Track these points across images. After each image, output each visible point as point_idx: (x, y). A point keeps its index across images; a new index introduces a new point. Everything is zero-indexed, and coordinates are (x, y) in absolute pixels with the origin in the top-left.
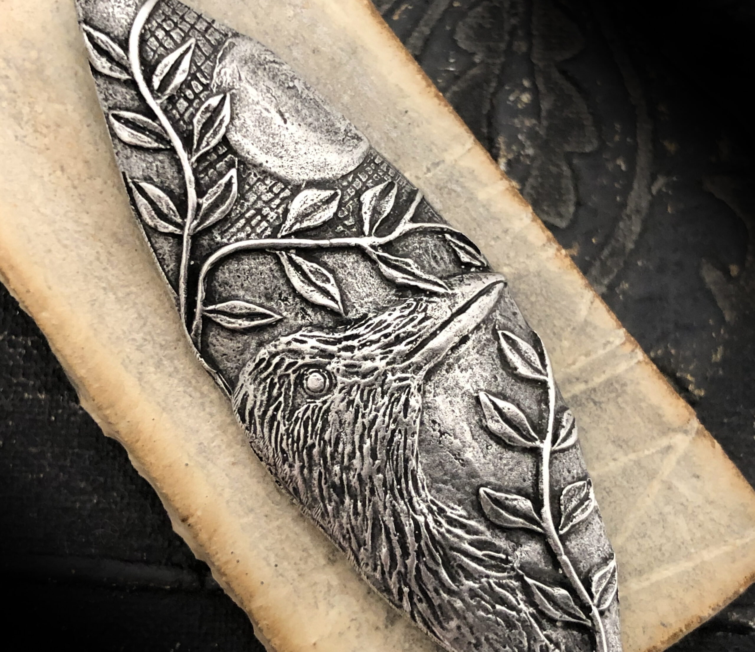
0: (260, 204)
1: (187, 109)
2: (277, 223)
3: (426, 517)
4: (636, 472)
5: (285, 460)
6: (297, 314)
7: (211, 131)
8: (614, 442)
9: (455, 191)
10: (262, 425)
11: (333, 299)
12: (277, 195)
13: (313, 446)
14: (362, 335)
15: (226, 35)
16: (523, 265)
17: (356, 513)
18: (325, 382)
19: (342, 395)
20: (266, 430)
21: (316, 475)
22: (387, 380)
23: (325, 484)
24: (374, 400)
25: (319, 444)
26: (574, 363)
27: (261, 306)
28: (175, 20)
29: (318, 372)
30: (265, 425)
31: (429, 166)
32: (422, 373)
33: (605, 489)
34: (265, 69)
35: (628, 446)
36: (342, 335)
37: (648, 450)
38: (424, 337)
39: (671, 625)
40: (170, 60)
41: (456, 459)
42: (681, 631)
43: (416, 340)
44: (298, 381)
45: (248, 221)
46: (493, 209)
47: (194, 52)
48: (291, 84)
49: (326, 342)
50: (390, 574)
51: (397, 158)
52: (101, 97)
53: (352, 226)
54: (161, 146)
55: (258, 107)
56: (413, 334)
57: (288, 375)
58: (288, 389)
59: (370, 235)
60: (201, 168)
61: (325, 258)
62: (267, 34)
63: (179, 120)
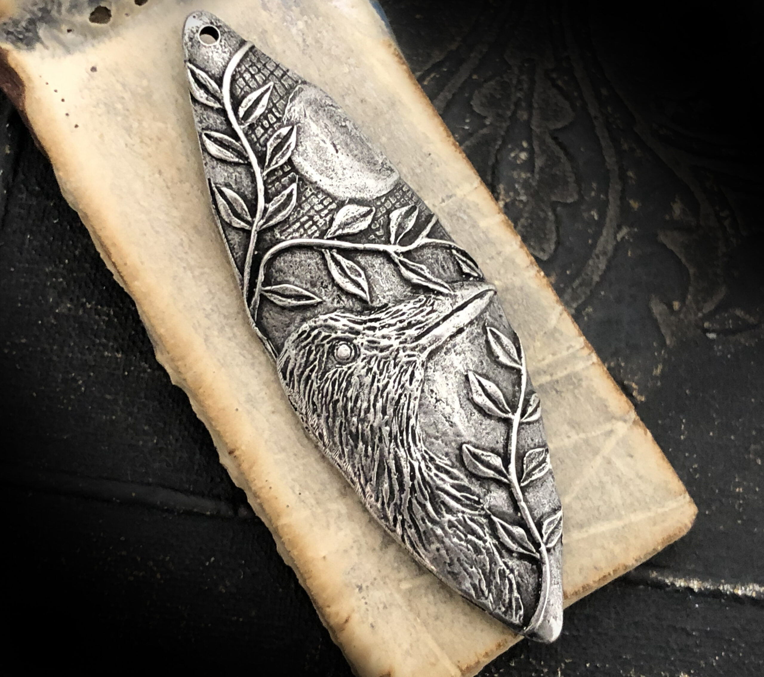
0: (312, 213)
1: (263, 135)
2: (324, 228)
3: (420, 463)
4: (584, 448)
5: (315, 411)
6: (333, 300)
7: (280, 153)
8: (569, 423)
9: (462, 219)
10: (299, 382)
11: (363, 290)
12: (326, 207)
13: (338, 401)
14: (383, 319)
15: (297, 82)
16: (511, 281)
17: (366, 456)
18: (351, 353)
19: (363, 364)
20: (302, 387)
21: (338, 424)
22: (399, 356)
23: (344, 431)
24: (387, 369)
25: (343, 400)
26: (544, 359)
27: (307, 290)
28: (259, 67)
29: (347, 345)
30: (302, 382)
31: (444, 198)
32: (426, 353)
33: (559, 459)
34: (324, 110)
35: (579, 427)
36: (367, 318)
37: (595, 432)
38: (430, 325)
39: (602, 569)
40: (254, 96)
41: (447, 421)
42: (609, 574)
43: (423, 327)
44: (330, 350)
45: (302, 225)
46: (490, 236)
47: (272, 92)
48: (344, 124)
49: (354, 322)
50: (389, 504)
51: (419, 189)
52: (197, 120)
53: (382, 236)
54: (241, 161)
55: (317, 139)
56: (422, 322)
57: (323, 345)
58: (322, 356)
59: (395, 244)
60: (269, 181)
61: (359, 258)
62: (327, 84)
63: (256, 142)
